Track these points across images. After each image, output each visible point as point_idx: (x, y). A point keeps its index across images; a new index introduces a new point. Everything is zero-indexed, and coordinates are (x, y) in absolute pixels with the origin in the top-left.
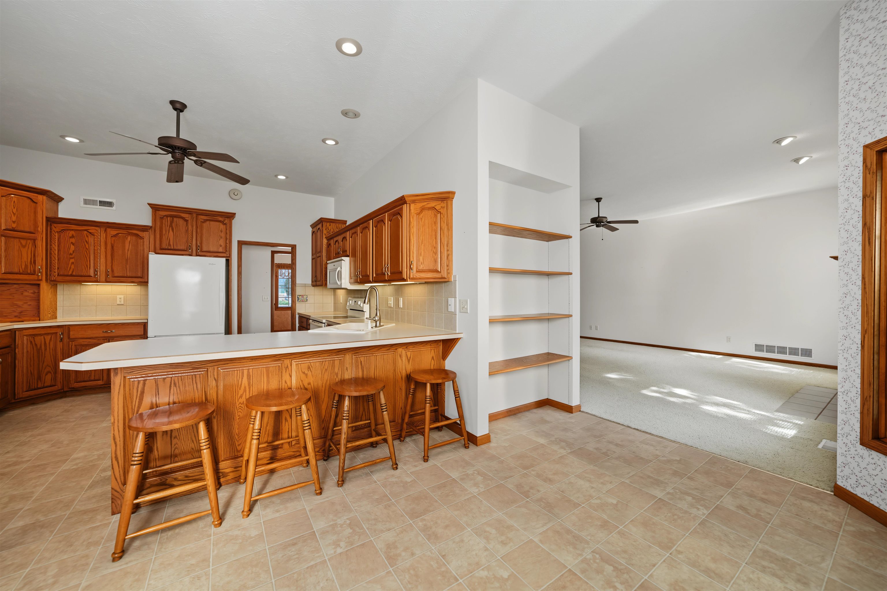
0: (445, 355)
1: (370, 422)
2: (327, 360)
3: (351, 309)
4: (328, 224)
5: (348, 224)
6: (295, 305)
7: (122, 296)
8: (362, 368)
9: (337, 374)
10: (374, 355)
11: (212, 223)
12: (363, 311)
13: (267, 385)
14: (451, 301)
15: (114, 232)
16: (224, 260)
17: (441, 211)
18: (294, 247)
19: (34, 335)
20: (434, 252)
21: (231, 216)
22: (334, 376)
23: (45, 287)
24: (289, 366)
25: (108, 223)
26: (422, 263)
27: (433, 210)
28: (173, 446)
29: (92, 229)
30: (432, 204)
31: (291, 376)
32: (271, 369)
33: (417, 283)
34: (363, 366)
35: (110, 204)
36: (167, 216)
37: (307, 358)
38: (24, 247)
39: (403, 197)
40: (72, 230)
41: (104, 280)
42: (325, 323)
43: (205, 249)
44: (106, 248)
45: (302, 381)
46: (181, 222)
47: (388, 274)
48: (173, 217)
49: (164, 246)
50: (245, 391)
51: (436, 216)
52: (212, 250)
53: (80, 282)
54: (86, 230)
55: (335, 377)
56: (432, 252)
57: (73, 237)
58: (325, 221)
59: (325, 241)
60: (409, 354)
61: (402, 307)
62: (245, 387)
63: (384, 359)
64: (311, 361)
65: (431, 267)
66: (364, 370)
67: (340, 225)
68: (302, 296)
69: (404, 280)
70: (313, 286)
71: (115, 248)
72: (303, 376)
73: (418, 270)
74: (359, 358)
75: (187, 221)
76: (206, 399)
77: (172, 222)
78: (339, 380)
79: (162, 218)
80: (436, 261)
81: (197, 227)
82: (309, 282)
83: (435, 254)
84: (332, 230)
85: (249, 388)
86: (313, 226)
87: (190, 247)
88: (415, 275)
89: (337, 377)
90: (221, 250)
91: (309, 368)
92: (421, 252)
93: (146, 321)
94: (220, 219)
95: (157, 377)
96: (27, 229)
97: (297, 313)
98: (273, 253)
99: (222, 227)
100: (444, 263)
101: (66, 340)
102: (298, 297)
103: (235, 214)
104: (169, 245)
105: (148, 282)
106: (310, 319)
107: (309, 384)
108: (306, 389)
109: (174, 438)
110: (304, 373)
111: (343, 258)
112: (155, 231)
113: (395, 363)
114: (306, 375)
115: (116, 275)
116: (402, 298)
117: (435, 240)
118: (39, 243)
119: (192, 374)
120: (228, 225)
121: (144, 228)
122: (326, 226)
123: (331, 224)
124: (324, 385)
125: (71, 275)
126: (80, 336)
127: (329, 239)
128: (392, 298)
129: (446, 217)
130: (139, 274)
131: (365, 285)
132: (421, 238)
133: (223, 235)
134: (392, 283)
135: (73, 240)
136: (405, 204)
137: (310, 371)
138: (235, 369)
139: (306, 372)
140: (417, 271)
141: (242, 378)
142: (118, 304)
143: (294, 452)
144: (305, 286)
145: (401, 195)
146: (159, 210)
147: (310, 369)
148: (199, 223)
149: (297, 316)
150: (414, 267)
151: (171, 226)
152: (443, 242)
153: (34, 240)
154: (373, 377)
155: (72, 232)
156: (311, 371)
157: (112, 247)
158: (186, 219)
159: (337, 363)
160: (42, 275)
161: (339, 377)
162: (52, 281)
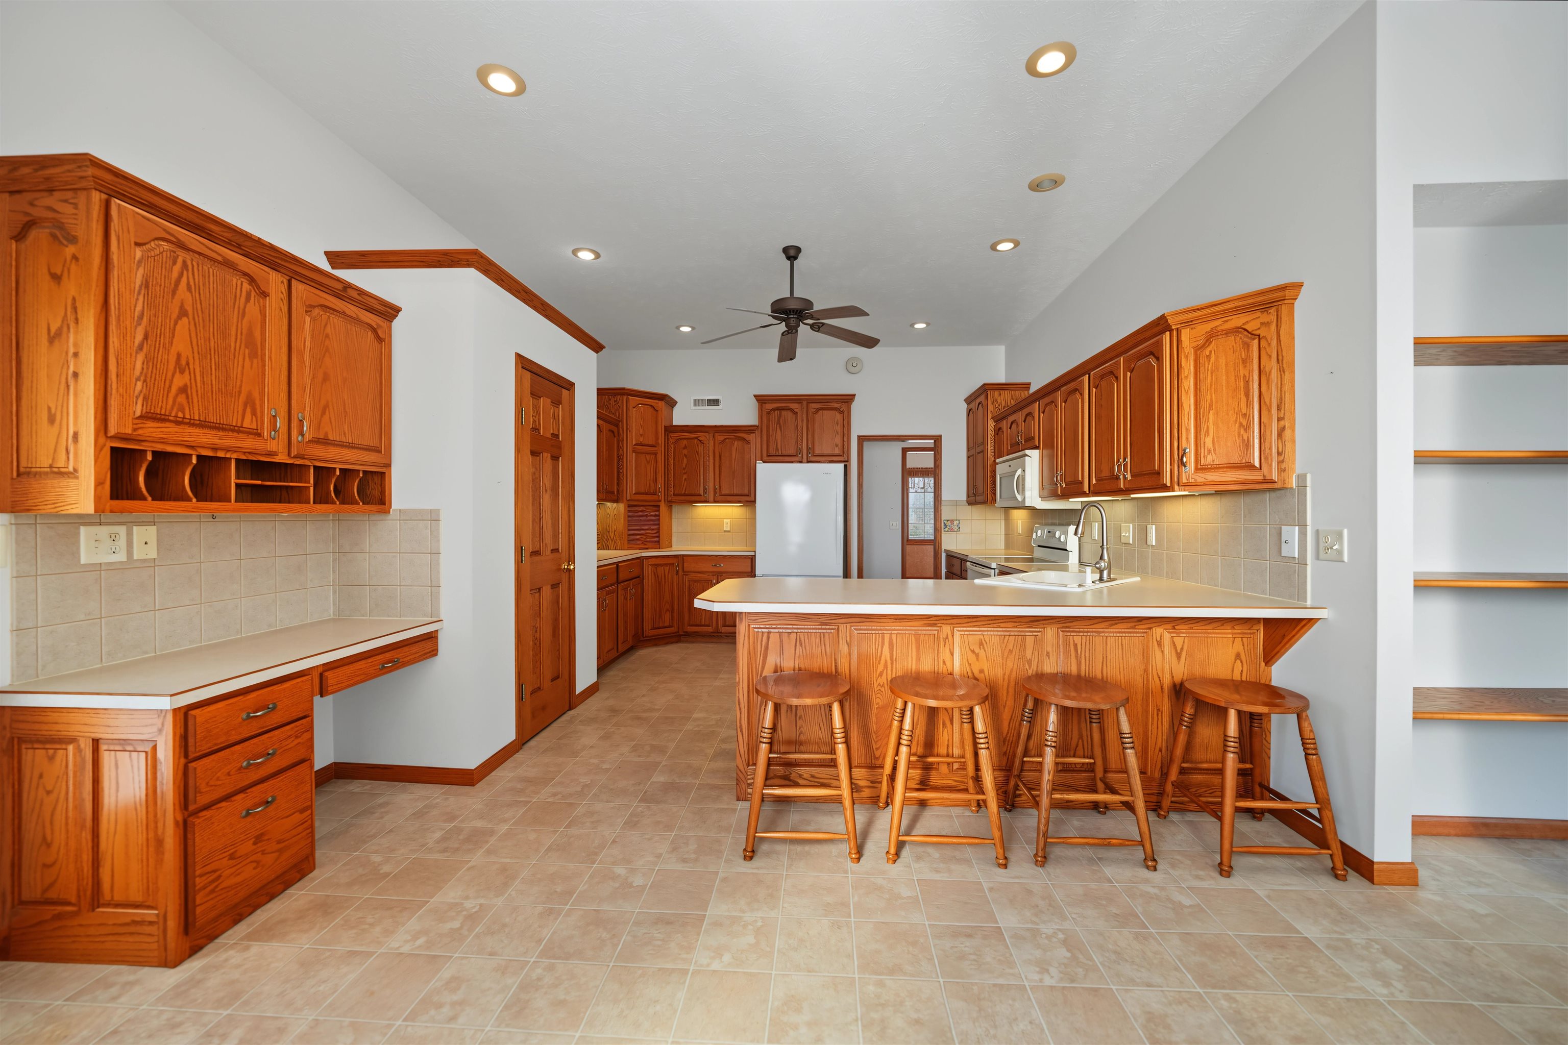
0: (1270, 655)
1: (1094, 763)
2: (1013, 634)
3: (1039, 546)
4: (997, 393)
5: (1033, 389)
6: (941, 536)
7: (728, 521)
8: (1076, 657)
9: (1029, 662)
10: (1103, 634)
11: (825, 412)
12: (1066, 550)
13: (916, 664)
14: (1292, 533)
15: (720, 438)
16: (841, 466)
17: (1262, 332)
18: (938, 439)
19: (656, 566)
20: (1241, 425)
21: (849, 399)
22: (1024, 665)
23: (663, 508)
24: (950, 636)
25: (716, 426)
26: (1209, 452)
27: (1240, 332)
28: (798, 729)
29: (702, 436)
30: (1238, 321)
31: (952, 654)
32: (922, 638)
33: (1194, 495)
34: (1079, 652)
35: (715, 402)
36: (774, 410)
37: (979, 626)
38: (648, 462)
39: (1163, 318)
40: (685, 439)
41: (712, 500)
42: (994, 569)
43: (817, 452)
44: (714, 459)
45: (970, 665)
46: (789, 415)
47: (1125, 478)
48: (780, 409)
49: (772, 452)
50: (886, 666)
51: (1247, 346)
52: (826, 452)
53: (692, 502)
54: (696, 438)
55: (1027, 667)
56: (1237, 425)
57: (685, 447)
58: (991, 389)
59: (991, 424)
60: (1179, 641)
61: (1154, 544)
62: (886, 661)
63: (1122, 645)
64: (984, 633)
65: (1236, 459)
66: (1080, 662)
67: (1018, 393)
68: (952, 521)
69: (1165, 488)
70: (970, 503)
71: (722, 457)
72: (972, 658)
73: (1199, 467)
74: (1071, 637)
75: (796, 413)
76: (836, 671)
77: (780, 416)
78: (1034, 673)
79: (768, 413)
80: (1247, 445)
81: (808, 421)
82: (964, 497)
83: (1245, 430)
84: (1003, 405)
85: (892, 664)
86: (969, 400)
87: (800, 451)
88: (1193, 477)
89: (1030, 667)
90: (837, 451)
91: (981, 644)
92: (1208, 427)
93: (753, 554)
94: (836, 405)
95: (781, 630)
96: (651, 443)
97: (943, 550)
98: (905, 451)
99: (838, 416)
100: (1270, 449)
101: (681, 573)
102: (944, 523)
103: (854, 395)
104: (777, 449)
105: (755, 501)
106: (967, 561)
107: (982, 671)
108: (976, 679)
109: (800, 718)
110: (973, 651)
111: (1027, 452)
112: (761, 431)
113: (1146, 655)
114: (977, 655)
115: (723, 493)
116: (1154, 526)
117: (1244, 399)
118: (659, 456)
119: (820, 631)
120: (846, 413)
121: (749, 429)
122: (993, 397)
123: (1002, 392)
124: (1006, 677)
125: (685, 495)
126: (693, 570)
127: (998, 420)
128: (1131, 525)
129: (1274, 343)
130: (746, 492)
131: (1071, 500)
132: (1209, 397)
133: (839, 428)
134: (1132, 496)
135: (685, 452)
136: (1168, 333)
137: (982, 650)
138: (873, 632)
139: (977, 651)
140: (1197, 469)
141: (882, 647)
142: (725, 531)
143: (955, 781)
144: (956, 503)
145: (1159, 315)
146: (765, 403)
147: (983, 646)
148: (810, 414)
149: (944, 555)
150: (1190, 459)
151: (778, 423)
152: (1268, 403)
153: (656, 454)
154: (1099, 676)
155: (685, 442)
156: (985, 651)
157: (720, 457)
158: (795, 410)
159: (1030, 641)
160: (661, 494)
161: (1034, 667)
162: (669, 502)
